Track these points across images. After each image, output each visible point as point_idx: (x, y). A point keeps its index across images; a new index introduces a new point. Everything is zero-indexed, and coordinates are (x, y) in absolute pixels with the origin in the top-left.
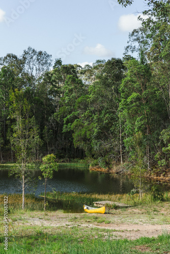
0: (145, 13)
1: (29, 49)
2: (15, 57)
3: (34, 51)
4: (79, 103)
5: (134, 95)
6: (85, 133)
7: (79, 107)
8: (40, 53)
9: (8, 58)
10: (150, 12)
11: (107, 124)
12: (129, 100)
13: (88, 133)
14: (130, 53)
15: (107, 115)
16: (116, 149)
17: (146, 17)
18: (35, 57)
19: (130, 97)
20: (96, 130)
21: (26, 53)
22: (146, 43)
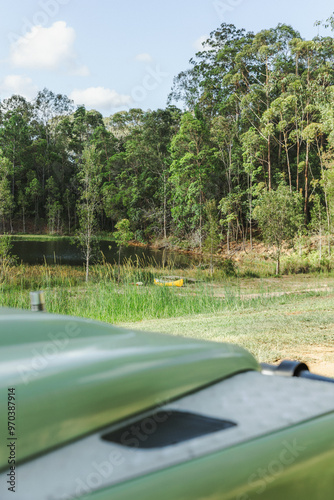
0: (199, 54)
1: (45, 91)
2: (22, 100)
3: (51, 94)
4: (112, 162)
5: (189, 155)
6: (121, 199)
7: (112, 167)
8: (60, 97)
9: (13, 101)
10: (205, 54)
11: (149, 189)
12: (182, 161)
13: (124, 200)
14: (173, 103)
15: (148, 179)
16: (160, 220)
17: (198, 61)
18: (52, 102)
19: (184, 158)
20: (135, 196)
21: (41, 96)
22: (194, 90)
